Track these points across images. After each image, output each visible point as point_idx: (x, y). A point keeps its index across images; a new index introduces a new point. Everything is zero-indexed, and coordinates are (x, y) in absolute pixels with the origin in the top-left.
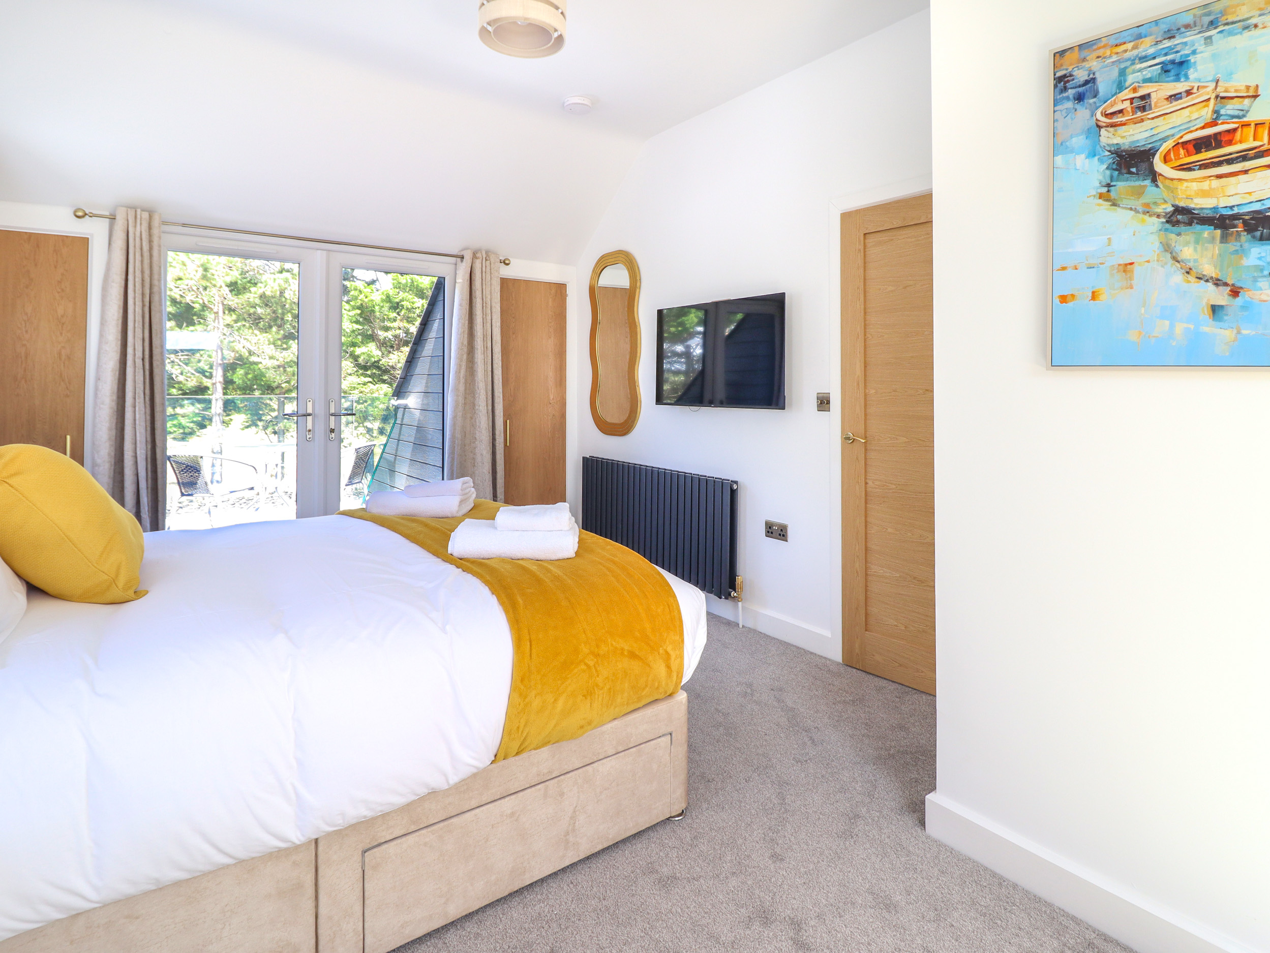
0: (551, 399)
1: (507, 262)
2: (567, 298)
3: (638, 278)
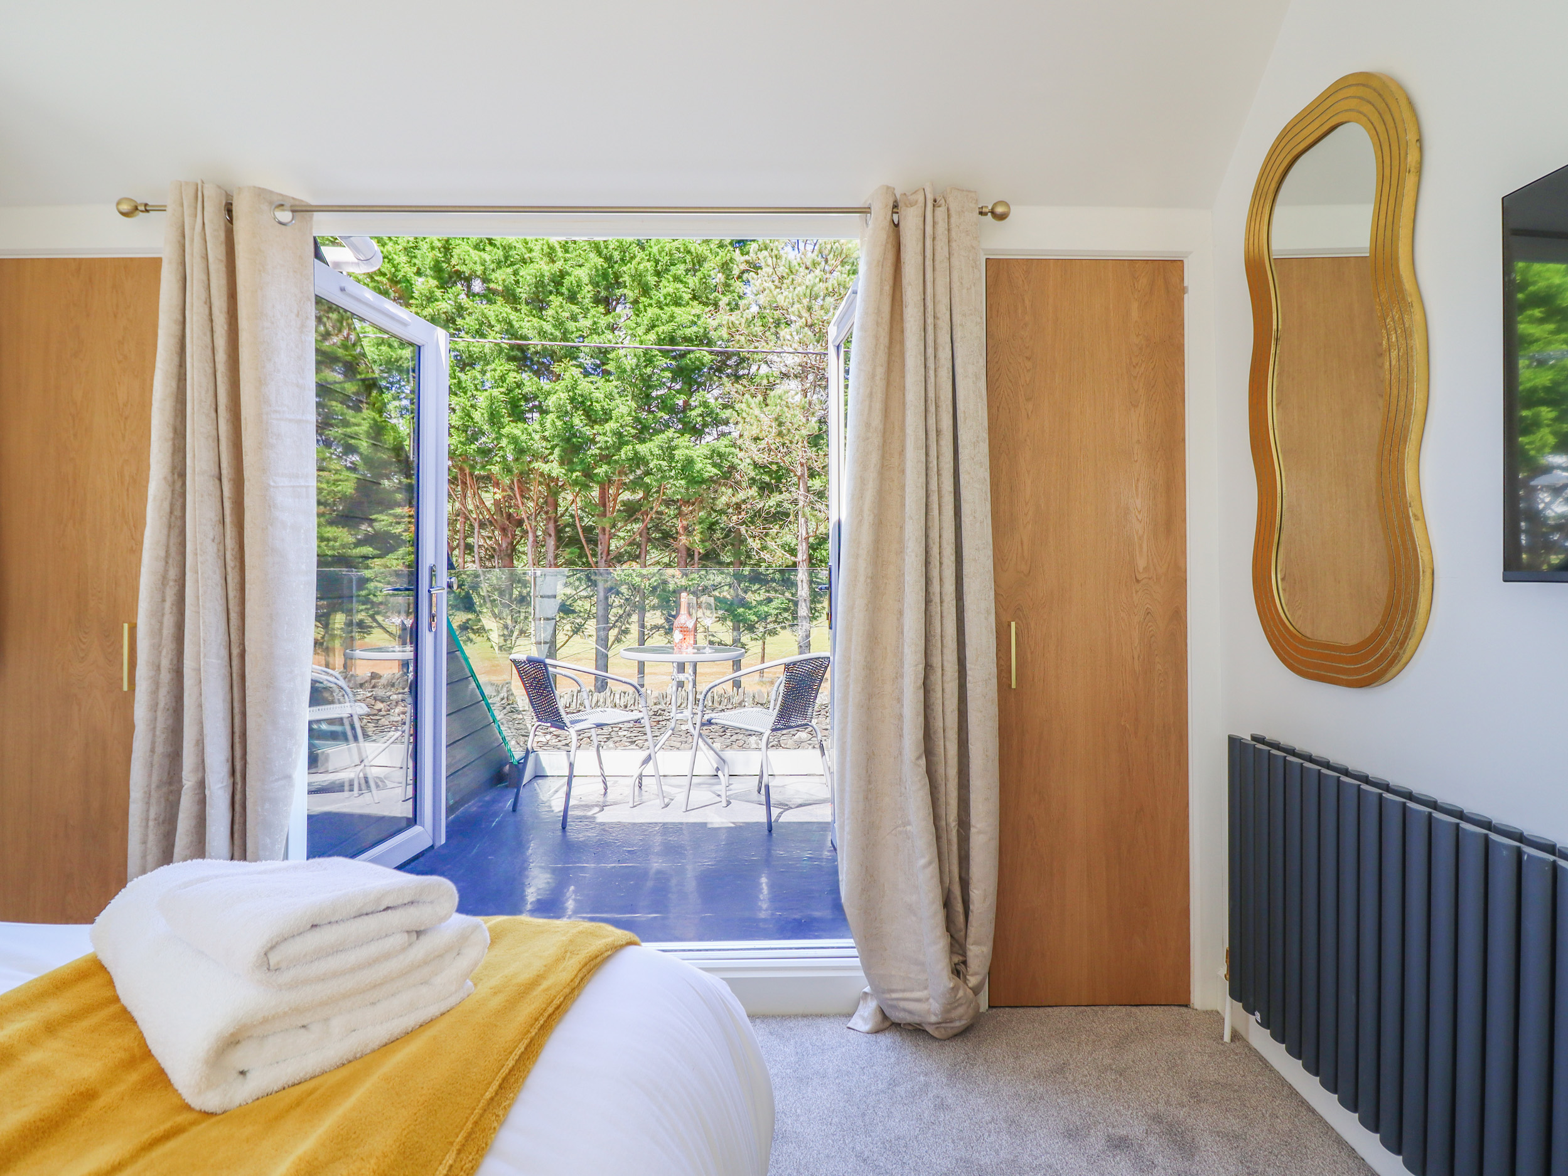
0: (1141, 570)
1: (1000, 210)
2: (1186, 296)
3: (1411, 137)
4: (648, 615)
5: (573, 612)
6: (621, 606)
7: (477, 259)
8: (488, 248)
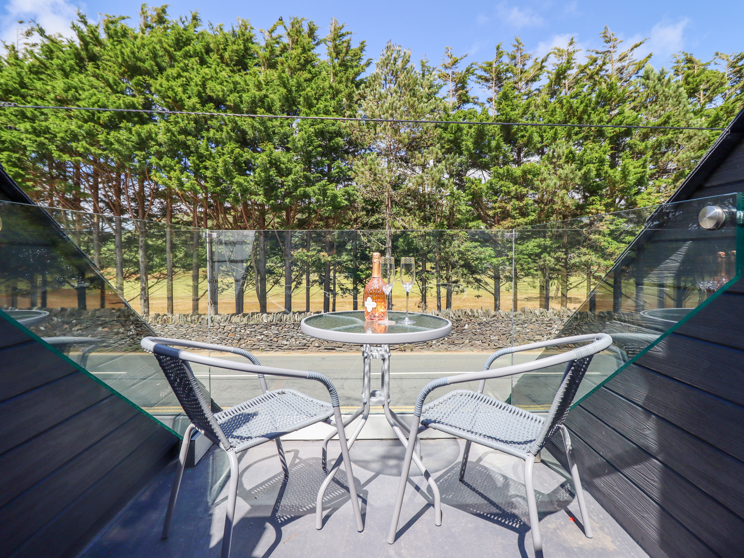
4: (311, 275)
5: (274, 273)
6: (297, 271)
7: (220, 89)
8: (225, 84)
